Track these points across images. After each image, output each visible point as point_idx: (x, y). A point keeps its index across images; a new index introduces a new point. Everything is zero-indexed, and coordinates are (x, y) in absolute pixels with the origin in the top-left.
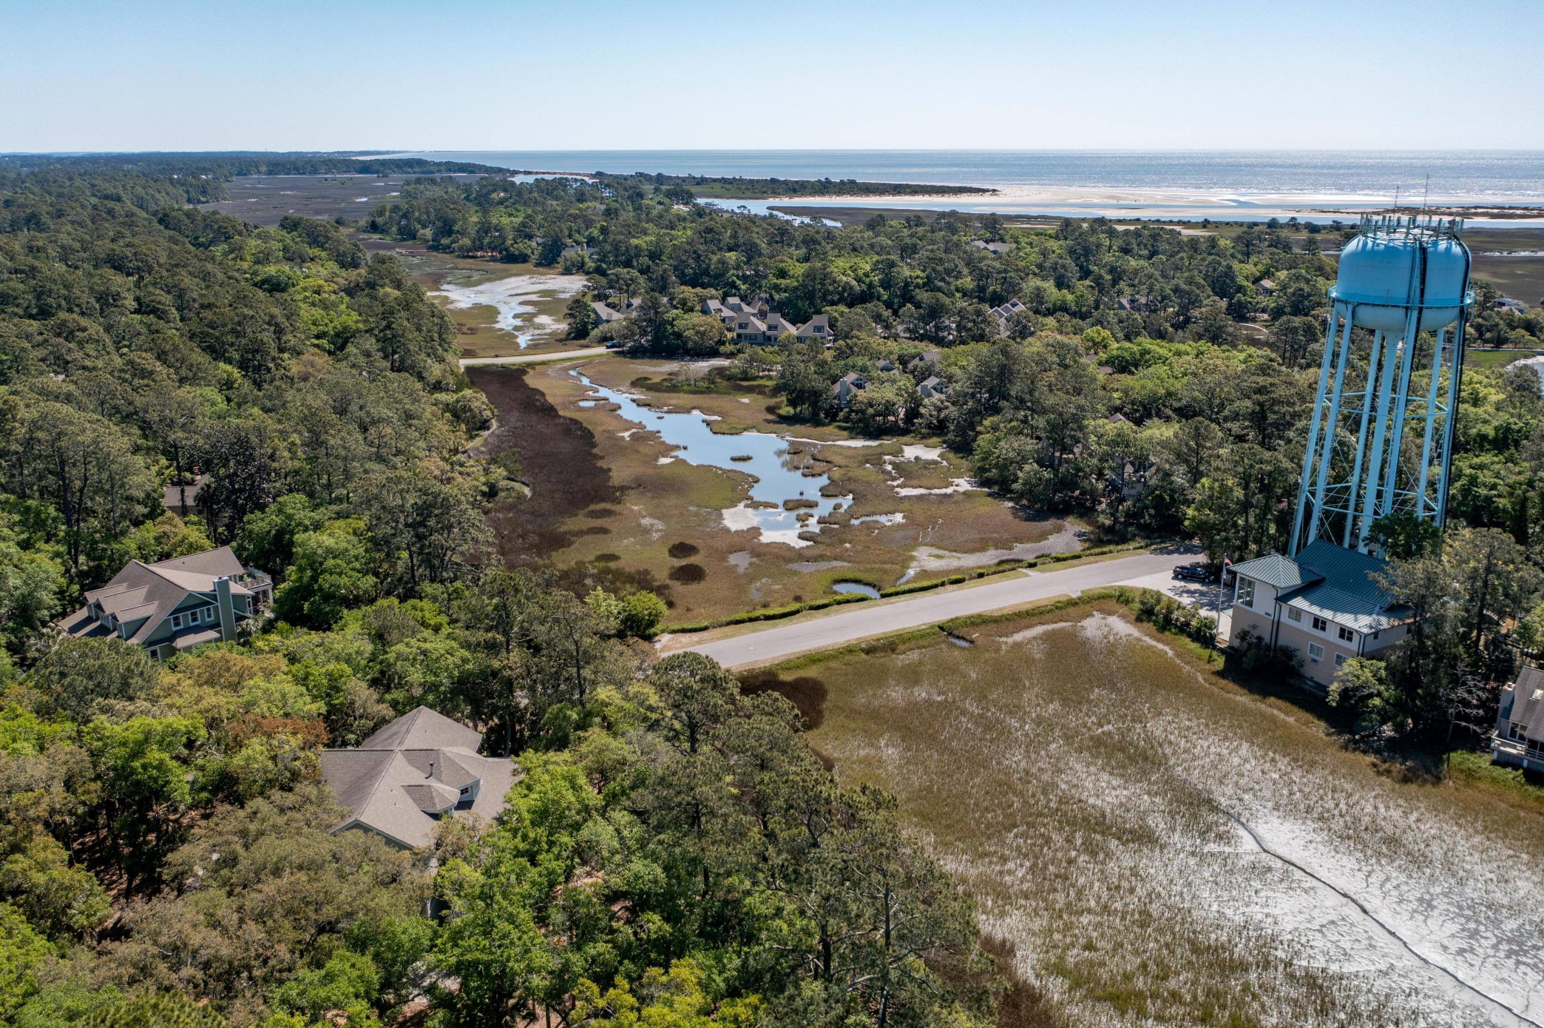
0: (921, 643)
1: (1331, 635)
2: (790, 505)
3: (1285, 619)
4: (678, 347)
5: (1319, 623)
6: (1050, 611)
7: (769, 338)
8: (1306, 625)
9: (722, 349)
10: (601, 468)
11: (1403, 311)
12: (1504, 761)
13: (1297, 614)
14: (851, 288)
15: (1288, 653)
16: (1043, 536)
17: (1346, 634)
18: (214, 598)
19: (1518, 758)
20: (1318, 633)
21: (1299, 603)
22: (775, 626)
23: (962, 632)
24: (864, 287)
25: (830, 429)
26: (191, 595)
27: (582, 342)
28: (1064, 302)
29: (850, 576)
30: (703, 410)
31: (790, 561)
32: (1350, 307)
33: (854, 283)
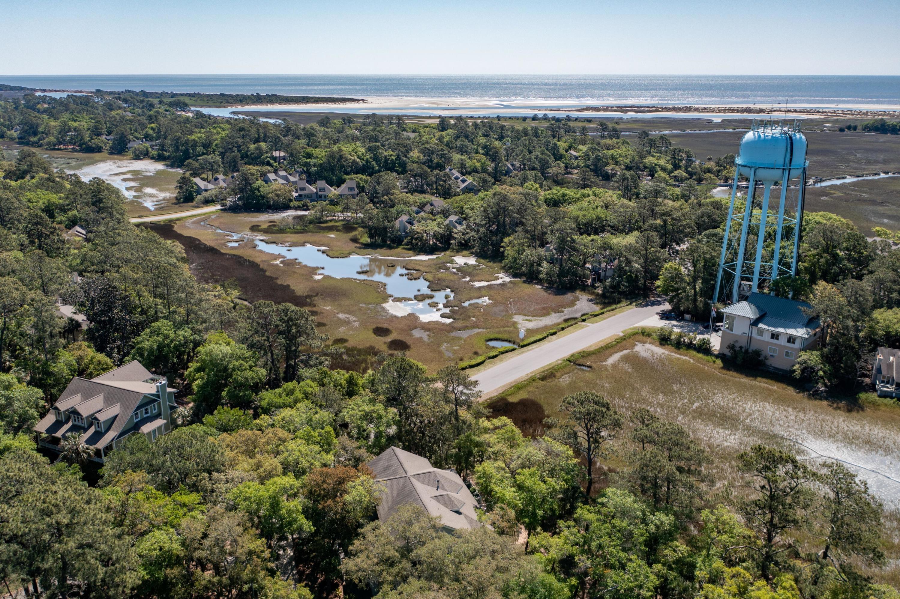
0: (565, 370)
1: (783, 341)
2: (420, 298)
3: (755, 335)
4: (264, 204)
5: (775, 336)
6: (616, 345)
7: (321, 197)
8: (767, 338)
9: (291, 204)
10: (282, 285)
11: (781, 171)
12: (884, 395)
13: (761, 332)
14: (357, 163)
15: (757, 353)
16: (572, 304)
17: (791, 339)
18: (158, 396)
19: (891, 393)
20: (774, 341)
21: (761, 325)
22: (479, 371)
23: (581, 361)
24: (364, 162)
25: (399, 250)
26: (145, 397)
27: (190, 204)
28: (475, 167)
29: (492, 337)
30: (314, 244)
31: (449, 331)
32: (753, 170)
33: (358, 160)
